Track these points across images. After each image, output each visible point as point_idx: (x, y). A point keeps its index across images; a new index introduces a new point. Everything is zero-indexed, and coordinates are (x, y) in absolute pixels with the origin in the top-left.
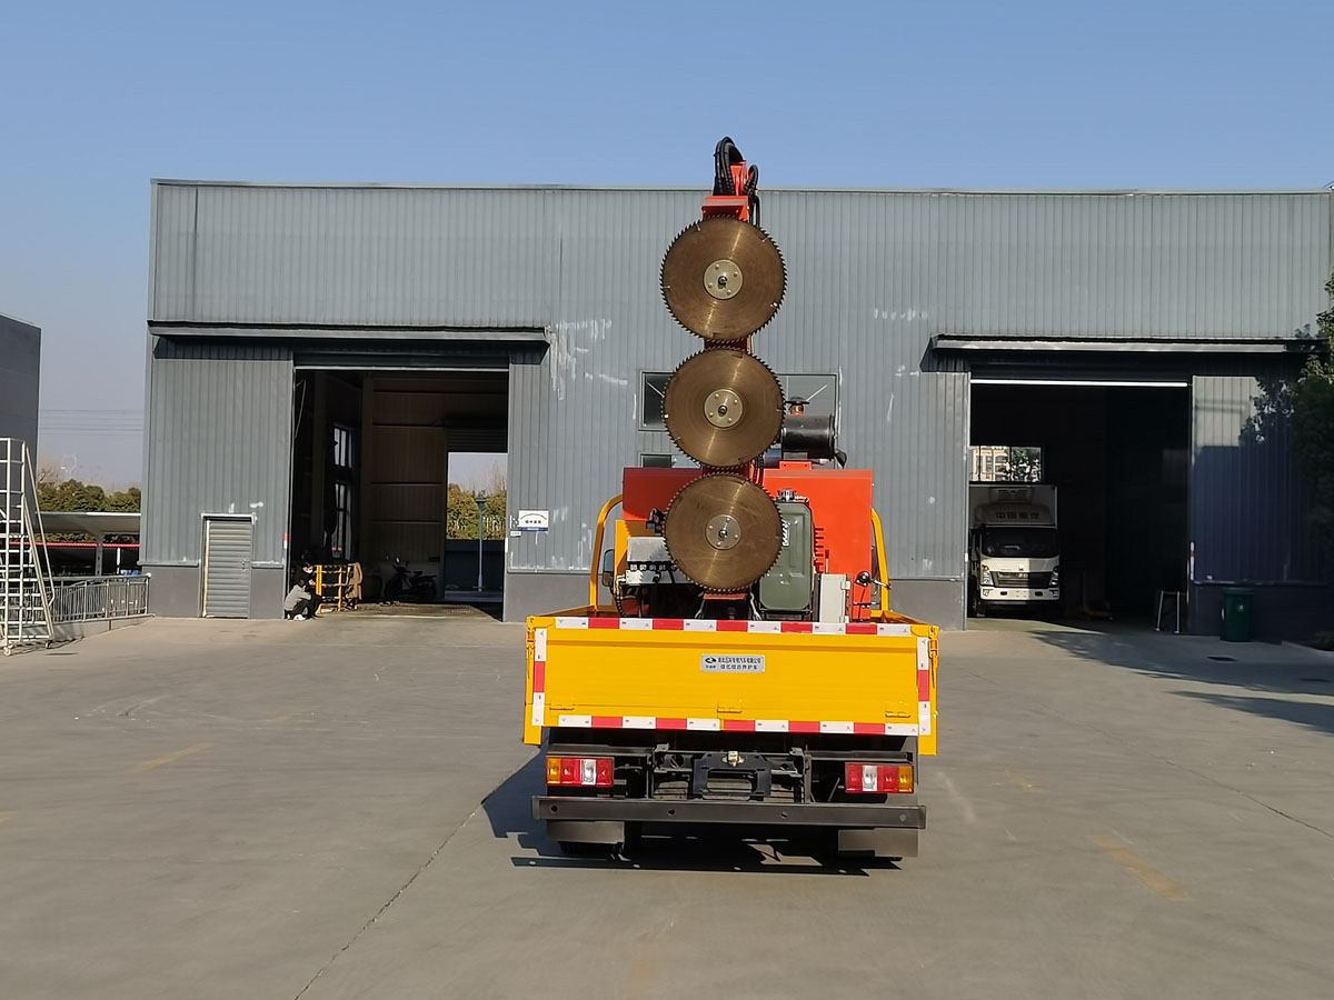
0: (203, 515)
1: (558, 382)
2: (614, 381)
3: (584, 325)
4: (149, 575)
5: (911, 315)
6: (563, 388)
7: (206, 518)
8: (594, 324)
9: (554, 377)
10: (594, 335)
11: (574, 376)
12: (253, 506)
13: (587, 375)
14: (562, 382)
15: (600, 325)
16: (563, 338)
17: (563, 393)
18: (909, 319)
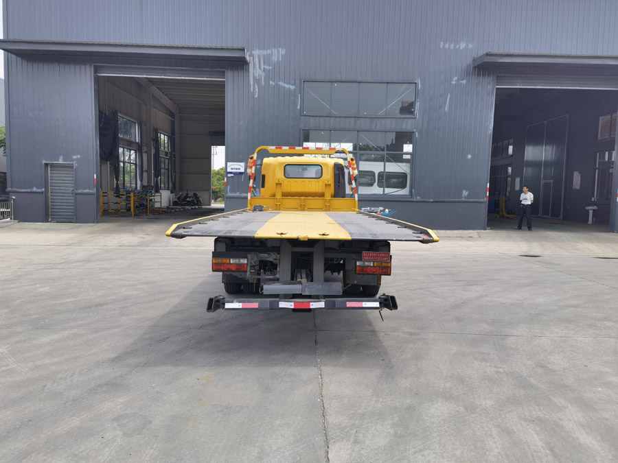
0: (44, 162)
1: (254, 85)
2: (287, 86)
3: (269, 52)
4: (14, 197)
5: (462, 45)
6: (257, 90)
7: (46, 165)
8: (275, 51)
9: (252, 83)
10: (275, 58)
11: (263, 83)
12: (74, 157)
13: (271, 82)
14: (256, 86)
15: (278, 52)
16: (257, 59)
17: (257, 93)
18: (461, 48)
